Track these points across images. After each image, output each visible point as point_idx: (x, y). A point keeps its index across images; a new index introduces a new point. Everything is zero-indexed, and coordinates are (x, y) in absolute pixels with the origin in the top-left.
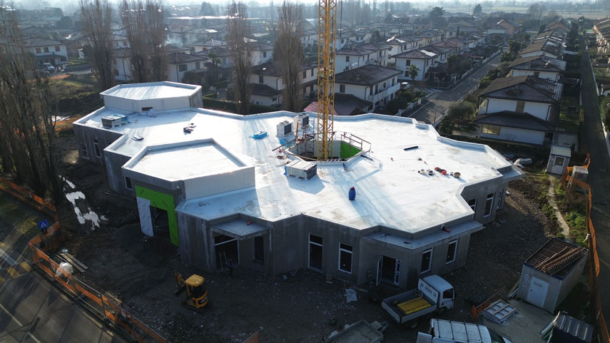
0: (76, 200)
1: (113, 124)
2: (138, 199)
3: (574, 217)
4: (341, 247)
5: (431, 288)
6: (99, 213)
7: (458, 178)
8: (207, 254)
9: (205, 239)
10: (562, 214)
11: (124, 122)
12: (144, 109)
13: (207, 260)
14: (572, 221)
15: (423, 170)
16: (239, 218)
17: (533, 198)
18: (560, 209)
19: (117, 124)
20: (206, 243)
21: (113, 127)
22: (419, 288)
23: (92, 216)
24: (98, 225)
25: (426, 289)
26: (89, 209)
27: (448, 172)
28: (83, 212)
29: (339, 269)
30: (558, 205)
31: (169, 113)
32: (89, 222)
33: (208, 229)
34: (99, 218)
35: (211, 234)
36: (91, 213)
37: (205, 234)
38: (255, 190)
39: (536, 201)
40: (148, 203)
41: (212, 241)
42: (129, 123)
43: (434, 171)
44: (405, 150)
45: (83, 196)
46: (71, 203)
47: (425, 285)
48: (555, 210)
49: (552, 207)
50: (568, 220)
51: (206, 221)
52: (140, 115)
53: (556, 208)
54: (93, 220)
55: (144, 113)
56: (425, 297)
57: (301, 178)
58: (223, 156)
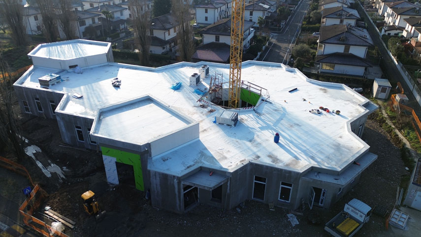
0: (34, 154)
1: (50, 84)
2: (104, 157)
3: (409, 133)
4: (282, 184)
5: (357, 211)
6: (60, 164)
7: (339, 114)
8: (178, 201)
9: (176, 190)
10: (399, 131)
11: (58, 81)
12: (71, 67)
13: (178, 205)
14: (408, 136)
15: (313, 110)
16: (202, 170)
17: (373, 119)
18: (397, 127)
19: (53, 83)
20: (177, 193)
21: (50, 86)
22: (345, 210)
23: (54, 168)
24: (64, 177)
25: (352, 211)
26: (49, 161)
27: (331, 110)
28: (46, 165)
29: (279, 199)
30: (394, 124)
31: (92, 69)
32: (54, 175)
33: (179, 183)
34: (62, 169)
35: (182, 186)
36: (52, 165)
37: (176, 186)
38: (199, 140)
39: (376, 121)
40: (114, 160)
41: (182, 190)
42: (62, 81)
43: (320, 110)
44: (290, 92)
45: (39, 150)
46: (31, 157)
47: (351, 208)
48: (394, 129)
49: (391, 126)
50: (406, 136)
51: (178, 177)
52: (68, 72)
53: (393, 126)
54: (58, 173)
55: (71, 70)
56: (352, 218)
57: (229, 125)
58: (169, 114)
